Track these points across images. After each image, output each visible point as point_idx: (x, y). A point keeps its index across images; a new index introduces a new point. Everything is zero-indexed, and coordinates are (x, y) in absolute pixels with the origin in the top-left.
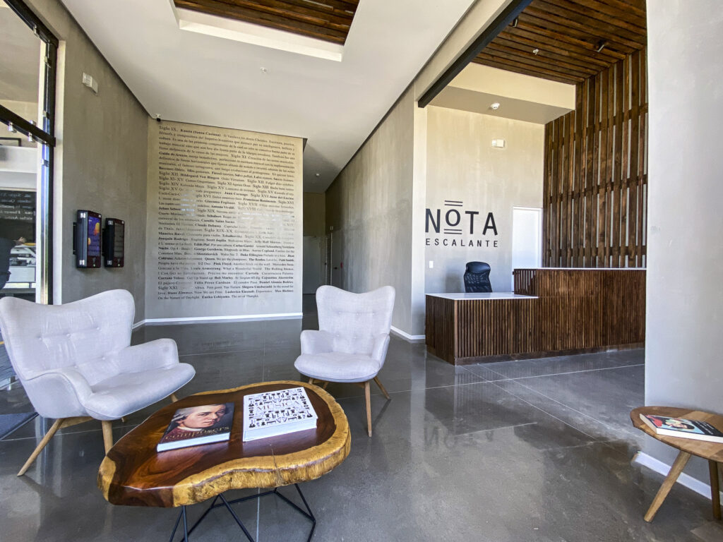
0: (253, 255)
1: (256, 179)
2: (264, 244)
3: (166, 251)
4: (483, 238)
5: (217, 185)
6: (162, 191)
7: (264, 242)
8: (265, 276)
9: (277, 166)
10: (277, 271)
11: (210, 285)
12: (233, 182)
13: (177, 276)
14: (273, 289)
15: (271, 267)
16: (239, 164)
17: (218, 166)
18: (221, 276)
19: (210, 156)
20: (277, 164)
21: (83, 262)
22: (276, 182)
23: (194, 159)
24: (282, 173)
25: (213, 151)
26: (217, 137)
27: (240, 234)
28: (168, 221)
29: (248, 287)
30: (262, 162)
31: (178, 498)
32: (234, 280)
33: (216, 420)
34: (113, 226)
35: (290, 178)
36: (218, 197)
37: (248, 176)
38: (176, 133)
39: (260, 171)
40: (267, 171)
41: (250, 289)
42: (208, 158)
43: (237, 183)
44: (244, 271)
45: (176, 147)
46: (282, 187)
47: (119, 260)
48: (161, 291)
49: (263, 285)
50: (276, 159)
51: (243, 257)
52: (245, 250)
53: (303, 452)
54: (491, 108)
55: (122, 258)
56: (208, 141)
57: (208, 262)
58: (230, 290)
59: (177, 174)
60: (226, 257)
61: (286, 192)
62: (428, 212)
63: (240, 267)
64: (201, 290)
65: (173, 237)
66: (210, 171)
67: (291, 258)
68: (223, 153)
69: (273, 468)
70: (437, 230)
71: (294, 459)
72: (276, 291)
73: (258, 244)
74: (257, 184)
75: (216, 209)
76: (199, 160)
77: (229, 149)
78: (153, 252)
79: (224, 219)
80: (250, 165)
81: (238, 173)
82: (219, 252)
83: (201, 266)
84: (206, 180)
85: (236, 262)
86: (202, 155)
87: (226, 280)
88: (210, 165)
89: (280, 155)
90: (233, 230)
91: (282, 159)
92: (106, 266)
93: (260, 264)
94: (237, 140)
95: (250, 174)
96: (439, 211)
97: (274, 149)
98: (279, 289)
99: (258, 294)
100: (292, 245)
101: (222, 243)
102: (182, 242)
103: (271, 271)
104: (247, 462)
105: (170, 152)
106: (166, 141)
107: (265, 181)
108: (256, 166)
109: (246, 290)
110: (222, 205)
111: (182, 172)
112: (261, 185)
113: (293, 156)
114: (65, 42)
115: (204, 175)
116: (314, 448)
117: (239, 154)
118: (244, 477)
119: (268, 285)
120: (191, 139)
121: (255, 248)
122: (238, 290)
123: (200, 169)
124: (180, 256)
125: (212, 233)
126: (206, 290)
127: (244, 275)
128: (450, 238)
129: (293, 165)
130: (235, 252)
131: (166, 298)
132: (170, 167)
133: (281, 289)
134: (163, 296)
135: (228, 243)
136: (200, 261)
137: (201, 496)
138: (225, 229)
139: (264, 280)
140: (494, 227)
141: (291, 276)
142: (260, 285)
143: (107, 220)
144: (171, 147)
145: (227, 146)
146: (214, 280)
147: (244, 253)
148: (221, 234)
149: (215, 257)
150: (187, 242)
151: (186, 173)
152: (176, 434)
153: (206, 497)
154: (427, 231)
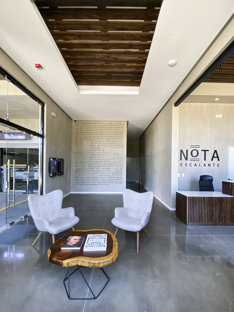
0: (107, 168)
1: (109, 139)
2: (111, 164)
3: (78, 167)
4: (212, 163)
5: (95, 142)
6: (76, 146)
7: (111, 163)
8: (111, 177)
9: (117, 133)
10: (116, 175)
11: (92, 180)
12: (100, 141)
13: (81, 176)
14: (114, 182)
15: (113, 173)
16: (102, 134)
17: (95, 135)
18: (96, 176)
19: (93, 132)
20: (117, 132)
21: (51, 175)
22: (116, 139)
23: (87, 133)
24: (119, 136)
25: (93, 130)
26: (95, 124)
27: (103, 161)
28: (78, 157)
29: (105, 181)
30: (111, 132)
31: (64, 264)
32: (100, 178)
33: (78, 242)
34: (60, 161)
35: (121, 138)
36: (95, 147)
37: (106, 138)
38: (81, 124)
39: (110, 136)
40: (113, 136)
41: (106, 182)
42: (92, 133)
43: (102, 141)
44: (104, 175)
45: (81, 130)
46: (118, 141)
47: (62, 173)
48: (76, 182)
49: (111, 180)
50: (116, 130)
51: (104, 169)
52: (104, 167)
53: (99, 258)
54: (214, 101)
55: (63, 172)
56: (92, 126)
57: (91, 171)
58: (98, 182)
59: (81, 139)
60: (97, 169)
61: (119, 143)
62: (182, 151)
63: (102, 173)
64: (89, 182)
65: (80, 162)
66: (92, 137)
67: (122, 170)
68: (97, 130)
69: (89, 262)
70: (186, 159)
71: (95, 260)
72: (116, 183)
73: (109, 164)
74: (109, 141)
75: (94, 151)
76: (89, 133)
77: (99, 128)
78: (73, 168)
79: (97, 155)
80: (107, 134)
81: (102, 137)
82: (95, 168)
83: (89, 173)
84: (91, 141)
85: (101, 171)
86: (90, 132)
87: (97, 178)
88: (92, 135)
89: (118, 129)
90: (100, 159)
91: (118, 130)
92: (58, 175)
93: (110, 172)
94: (102, 125)
95: (106, 137)
96: (187, 151)
97: (115, 127)
98: (117, 182)
99: (109, 184)
100: (122, 164)
101: (96, 164)
102: (83, 164)
103: (114, 175)
104: (83, 258)
105: (79, 131)
106: (78, 128)
107: (112, 139)
108: (109, 134)
109: (104, 182)
110: (97, 150)
111: (83, 139)
112: (110, 141)
113: (123, 129)
114: (46, 104)
115: (90, 139)
116: (102, 257)
117: (103, 130)
118: (81, 262)
119: (112, 180)
120: (86, 126)
121: (108, 166)
122: (102, 182)
123: (89, 137)
124: (82, 169)
125: (93, 160)
126: (90, 182)
127: (104, 176)
128: (193, 163)
129: (123, 132)
130: (100, 168)
131: (77, 184)
132: (79, 137)
133: (118, 182)
134: (76, 184)
135: (98, 164)
136: (89, 171)
137: (70, 265)
138: (97, 159)
139: (111, 178)
140: (218, 157)
141: (121, 177)
142: (110, 180)
143: (59, 159)
144: (80, 130)
145: (98, 127)
146: (93, 178)
147: (104, 168)
148: (96, 161)
149: (94, 169)
150: (84, 164)
151: (84, 139)
152: (66, 245)
153: (71, 266)
154: (181, 159)
